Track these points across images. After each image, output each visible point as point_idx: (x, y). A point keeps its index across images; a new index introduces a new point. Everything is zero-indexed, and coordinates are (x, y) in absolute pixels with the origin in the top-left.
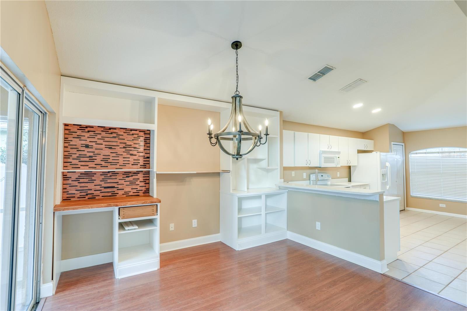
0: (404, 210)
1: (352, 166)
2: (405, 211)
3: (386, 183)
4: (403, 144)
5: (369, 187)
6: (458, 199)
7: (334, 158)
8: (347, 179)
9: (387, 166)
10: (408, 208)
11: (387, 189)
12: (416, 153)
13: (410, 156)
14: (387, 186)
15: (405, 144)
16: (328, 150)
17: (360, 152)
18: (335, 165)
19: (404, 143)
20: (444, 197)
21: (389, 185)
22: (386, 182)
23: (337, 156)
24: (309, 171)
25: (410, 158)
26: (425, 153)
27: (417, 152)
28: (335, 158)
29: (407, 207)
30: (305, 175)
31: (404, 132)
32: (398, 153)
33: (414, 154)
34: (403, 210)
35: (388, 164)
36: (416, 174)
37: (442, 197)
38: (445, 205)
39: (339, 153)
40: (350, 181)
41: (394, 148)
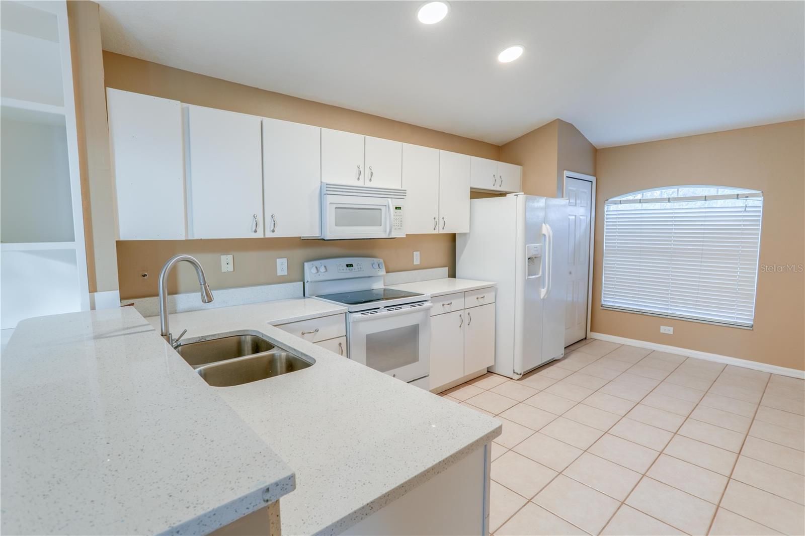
0: (586, 338)
1: (458, 234)
2: (588, 341)
3: (540, 282)
4: (593, 179)
5: (493, 294)
6: (704, 314)
7: (380, 209)
8: (445, 270)
9: (545, 235)
10: (595, 333)
11: (542, 296)
12: (620, 202)
13: (606, 209)
14: (542, 290)
15: (597, 180)
16: (360, 183)
17: (476, 194)
18: (386, 231)
19: (595, 175)
20: (671, 309)
21: (546, 287)
22: (540, 277)
23: (392, 203)
24: (299, 253)
25: (606, 213)
26: (640, 201)
27: (624, 199)
28: (383, 209)
29: (591, 331)
30: (282, 266)
31: (597, 148)
32: (578, 202)
33: (616, 203)
34: (582, 340)
35: (546, 229)
36: (616, 253)
37: (667, 309)
38: (671, 329)
39: (401, 193)
40: (453, 274)
41: (570, 188)
